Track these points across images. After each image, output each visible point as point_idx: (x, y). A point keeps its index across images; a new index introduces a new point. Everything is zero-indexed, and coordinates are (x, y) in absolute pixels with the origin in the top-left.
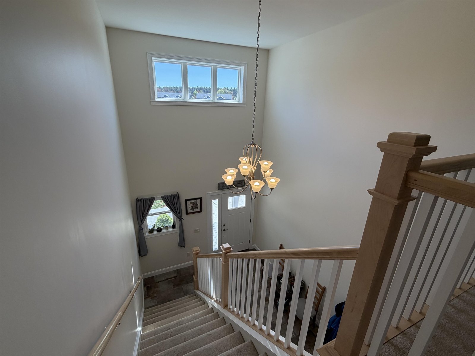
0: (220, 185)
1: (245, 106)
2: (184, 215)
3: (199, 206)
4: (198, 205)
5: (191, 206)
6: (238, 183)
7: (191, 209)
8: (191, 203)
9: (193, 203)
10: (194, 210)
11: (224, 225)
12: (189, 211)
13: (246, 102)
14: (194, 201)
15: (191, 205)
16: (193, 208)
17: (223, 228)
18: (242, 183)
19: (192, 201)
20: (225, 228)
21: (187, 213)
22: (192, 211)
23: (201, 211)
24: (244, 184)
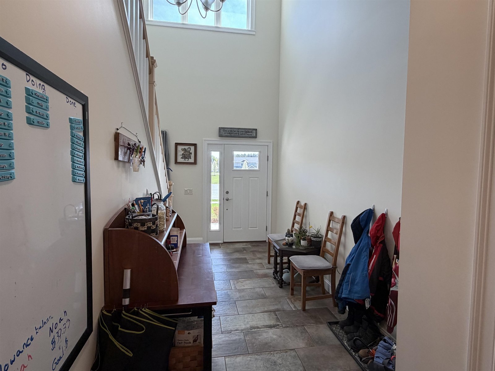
0: (222, 131)
1: (254, 33)
2: (172, 165)
3: (193, 156)
4: (191, 153)
5: (183, 154)
6: (247, 132)
7: (182, 158)
8: (183, 150)
9: (185, 150)
10: (186, 160)
11: (227, 193)
12: (180, 160)
13: (255, 29)
14: (186, 147)
15: (183, 152)
16: (184, 157)
17: (226, 196)
18: (252, 132)
19: (183, 147)
20: (229, 196)
21: (176, 162)
22: (182, 160)
23: (195, 163)
24: (255, 134)
